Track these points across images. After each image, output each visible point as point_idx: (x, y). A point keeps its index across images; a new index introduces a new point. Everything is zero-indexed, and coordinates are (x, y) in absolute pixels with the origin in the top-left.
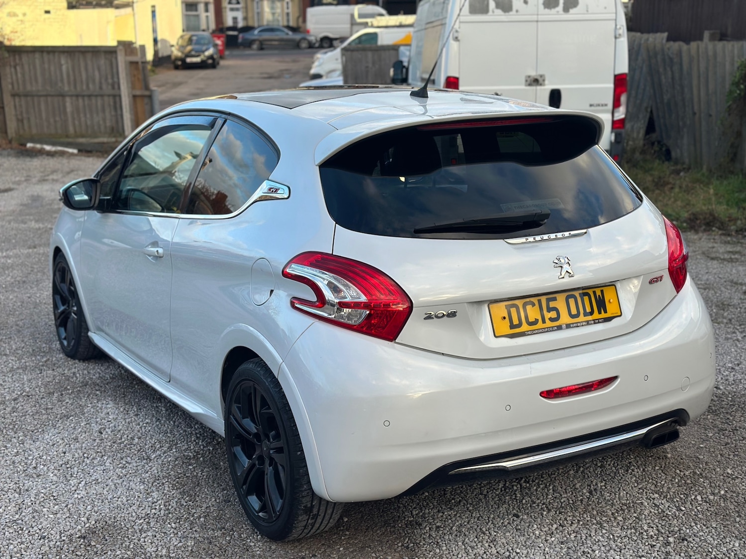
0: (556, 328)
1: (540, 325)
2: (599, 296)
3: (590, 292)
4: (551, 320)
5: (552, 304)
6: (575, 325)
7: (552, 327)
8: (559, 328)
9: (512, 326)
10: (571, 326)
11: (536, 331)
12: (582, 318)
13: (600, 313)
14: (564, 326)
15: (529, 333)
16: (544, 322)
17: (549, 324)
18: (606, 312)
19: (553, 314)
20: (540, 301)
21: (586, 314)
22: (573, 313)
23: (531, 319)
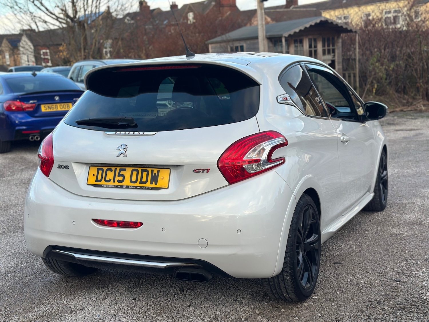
0: (119, 186)
1: (111, 183)
2: (155, 173)
3: (150, 170)
4: (119, 181)
5: (122, 173)
6: (131, 187)
7: (117, 185)
8: (122, 187)
9: (97, 180)
10: (129, 187)
11: (108, 186)
12: (138, 184)
13: (151, 183)
14: (125, 187)
15: (104, 186)
16: (114, 181)
17: (116, 183)
18: (156, 184)
19: (121, 178)
20: (116, 170)
21: (141, 182)
22: (133, 180)
23: (108, 179)
